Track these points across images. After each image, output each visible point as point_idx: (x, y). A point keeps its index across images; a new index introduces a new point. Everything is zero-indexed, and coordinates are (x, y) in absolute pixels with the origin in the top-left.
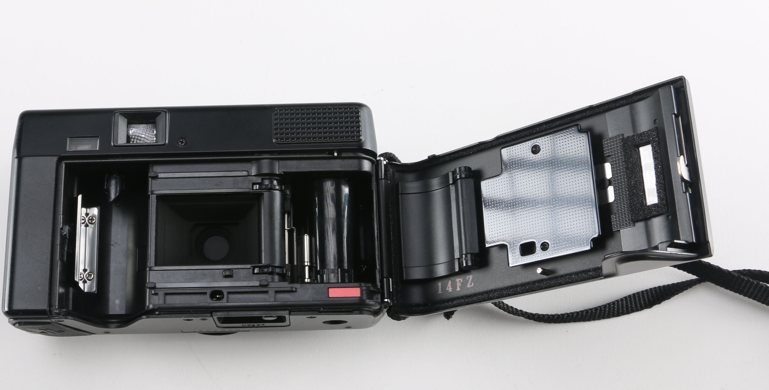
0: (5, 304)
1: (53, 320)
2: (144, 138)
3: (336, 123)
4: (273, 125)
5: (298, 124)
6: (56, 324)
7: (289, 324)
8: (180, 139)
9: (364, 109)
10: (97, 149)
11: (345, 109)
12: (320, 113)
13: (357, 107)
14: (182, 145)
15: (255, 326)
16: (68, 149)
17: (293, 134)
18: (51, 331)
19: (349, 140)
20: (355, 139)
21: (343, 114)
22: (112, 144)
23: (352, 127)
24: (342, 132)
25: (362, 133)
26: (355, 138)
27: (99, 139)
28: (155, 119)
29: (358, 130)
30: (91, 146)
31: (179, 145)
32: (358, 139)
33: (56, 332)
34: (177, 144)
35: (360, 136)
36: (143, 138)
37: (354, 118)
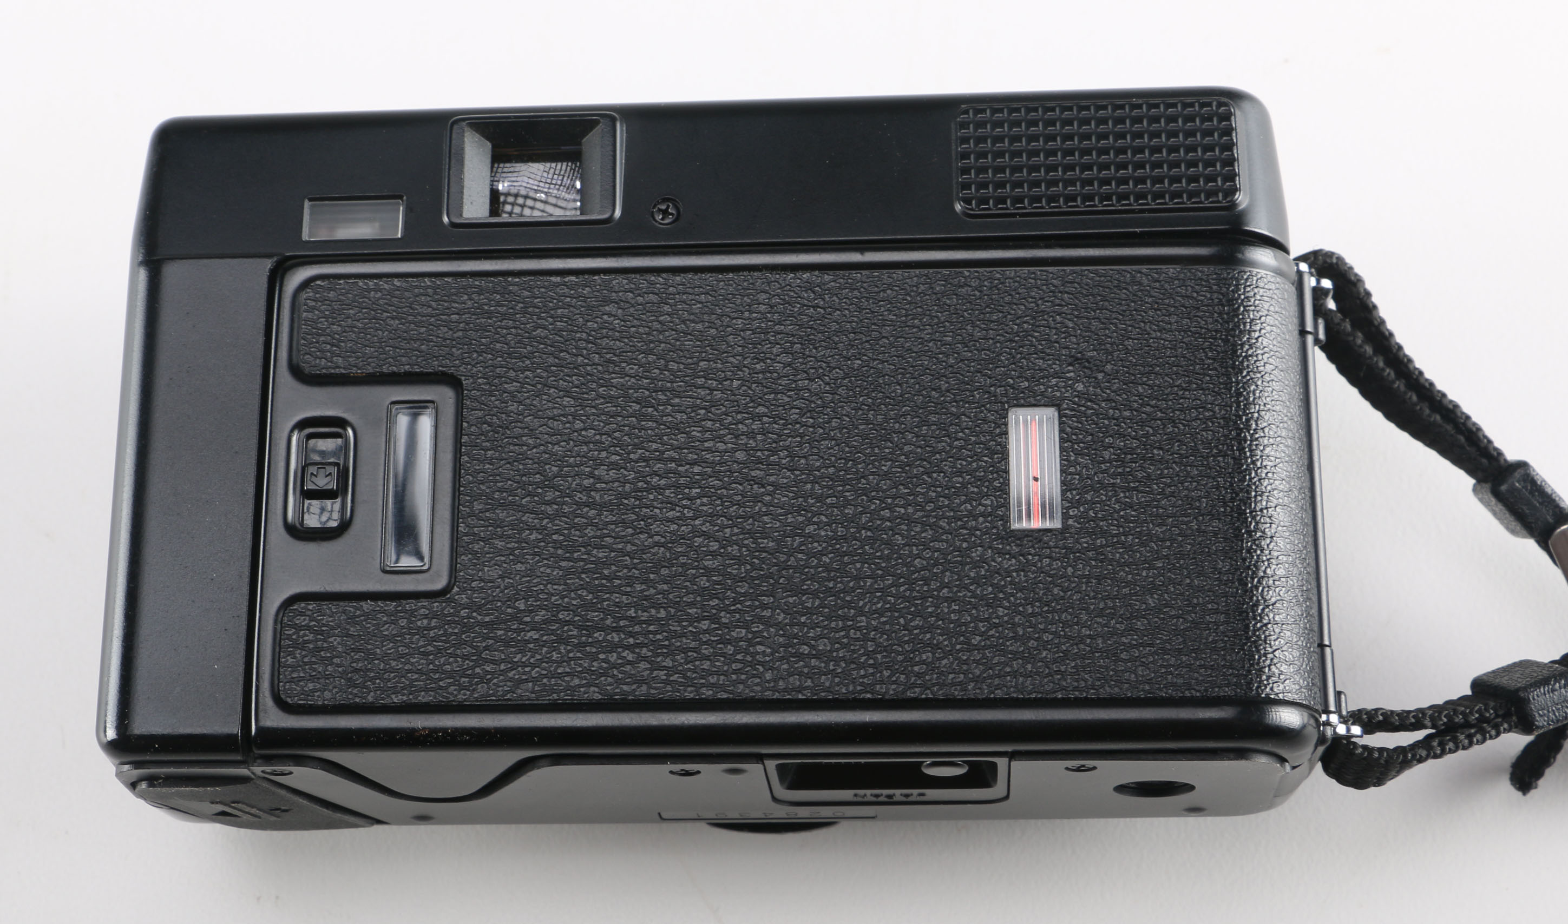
0: (106, 716)
1: (258, 770)
2: (545, 202)
3: (1157, 150)
4: (954, 157)
5: (1036, 153)
6: (265, 785)
7: (1005, 794)
8: (659, 203)
9: (1246, 105)
10: (398, 234)
11: (1185, 106)
12: (1104, 121)
13: (1224, 100)
14: (667, 221)
15: (895, 799)
16: (305, 236)
17: (1019, 184)
18: (248, 809)
19: (1201, 202)
20: (1218, 202)
21: (1180, 121)
22: (446, 219)
23: (1210, 163)
24: (1177, 180)
25: (1243, 181)
26: (1218, 196)
27: (405, 203)
28: (580, 144)
29: (1228, 170)
30: (377, 225)
31: (656, 221)
32: (1228, 199)
33: (264, 812)
34: (651, 219)
35: (1234, 190)
36: (542, 201)
37: (1216, 134)
